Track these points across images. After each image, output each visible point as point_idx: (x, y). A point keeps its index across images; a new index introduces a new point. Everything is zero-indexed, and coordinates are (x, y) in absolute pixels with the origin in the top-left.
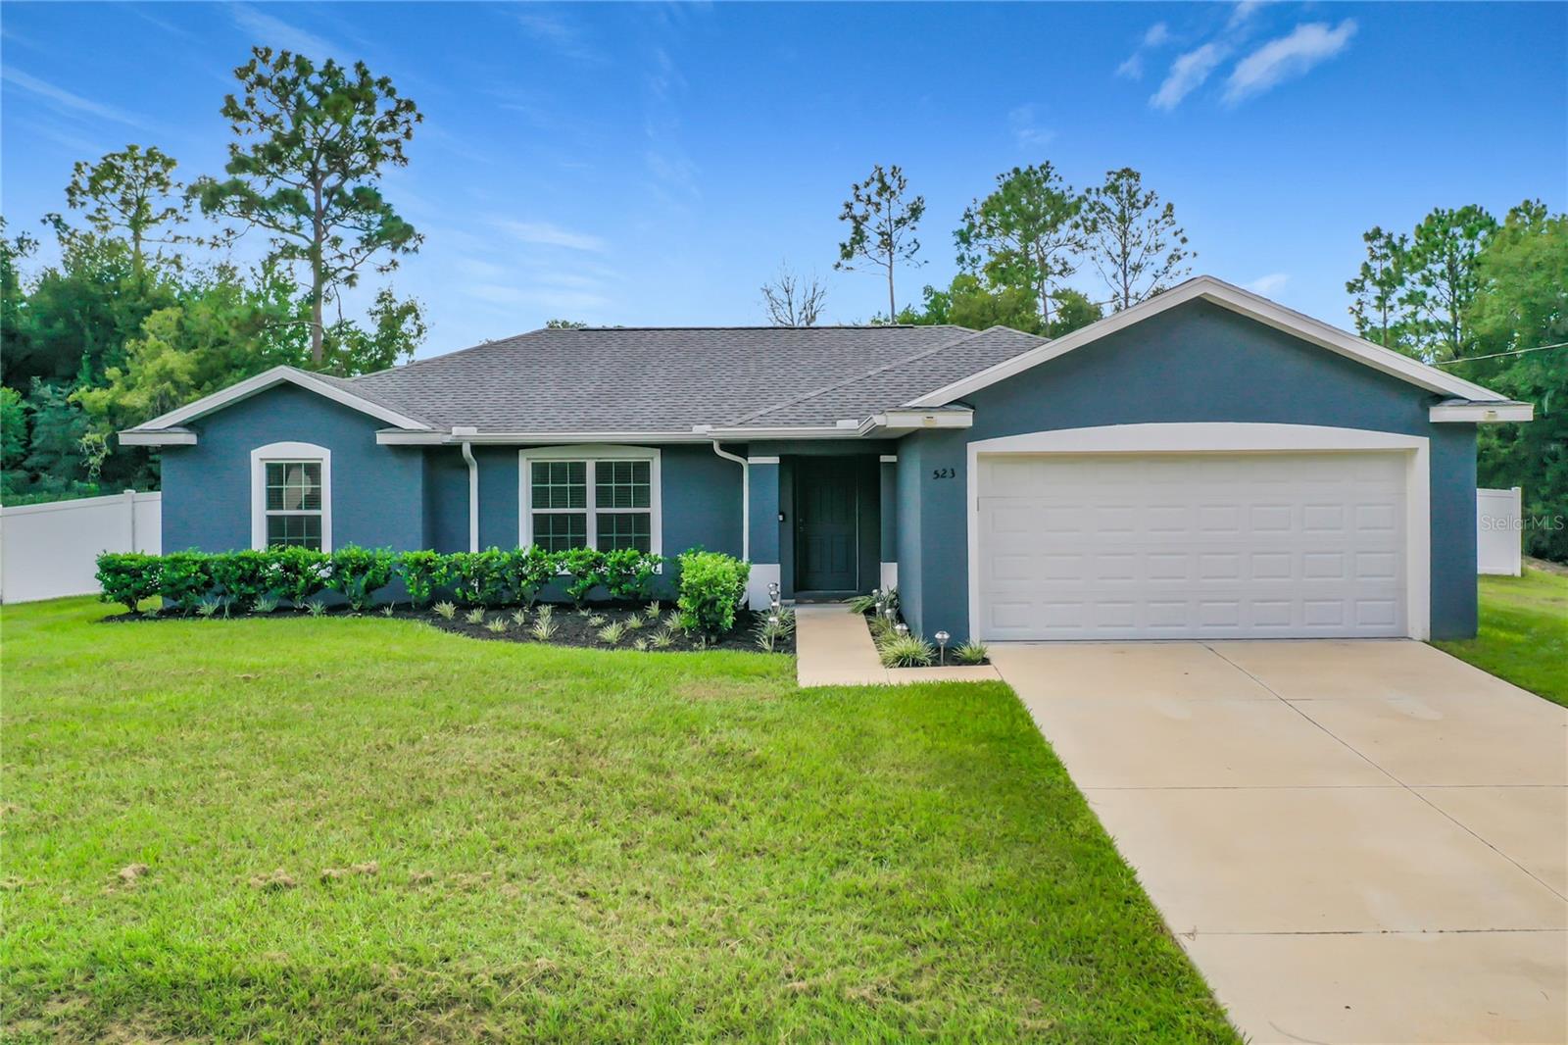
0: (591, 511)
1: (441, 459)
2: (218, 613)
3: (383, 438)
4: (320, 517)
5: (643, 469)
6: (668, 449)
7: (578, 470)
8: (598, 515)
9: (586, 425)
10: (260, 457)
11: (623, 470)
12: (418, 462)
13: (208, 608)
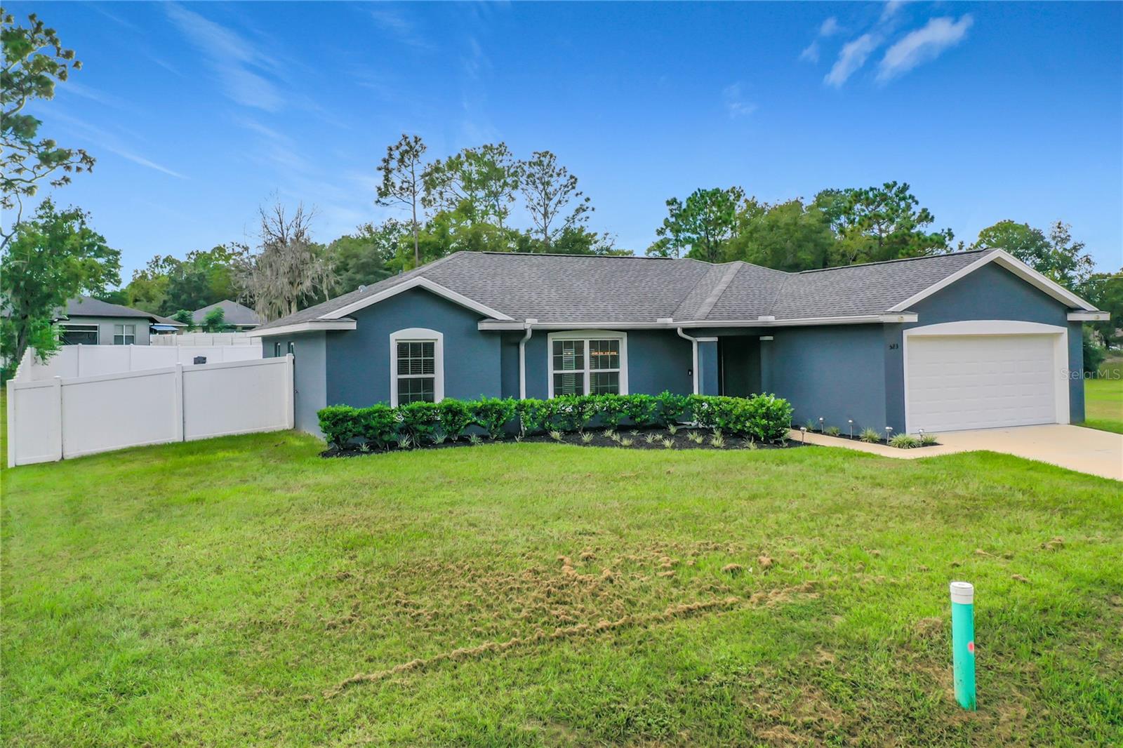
0: (587, 371)
1: (510, 338)
2: (411, 447)
3: (483, 326)
4: (433, 379)
5: (615, 345)
6: (631, 333)
7: (579, 347)
8: (591, 374)
9: (590, 317)
10: (396, 337)
11: (604, 345)
12: (498, 341)
13: (404, 443)
